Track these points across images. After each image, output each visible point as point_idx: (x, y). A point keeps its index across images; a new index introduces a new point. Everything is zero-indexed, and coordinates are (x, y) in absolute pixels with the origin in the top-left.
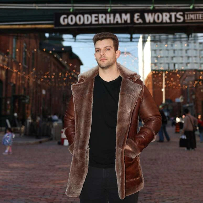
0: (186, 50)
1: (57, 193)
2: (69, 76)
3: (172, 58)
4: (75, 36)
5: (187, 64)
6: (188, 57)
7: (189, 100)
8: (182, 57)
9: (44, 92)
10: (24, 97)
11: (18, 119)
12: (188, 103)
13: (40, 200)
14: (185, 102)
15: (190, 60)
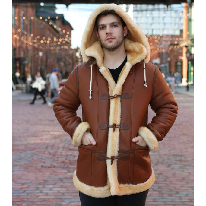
0: (164, 18)
1: (58, 147)
2: (62, 41)
3: (151, 24)
4: (67, 6)
5: (163, 30)
6: (165, 24)
7: (164, 61)
8: (159, 23)
9: (41, 54)
10: (24, 59)
11: (19, 78)
12: (164, 63)
13: (44, 153)
14: (161, 63)
15: (167, 26)
